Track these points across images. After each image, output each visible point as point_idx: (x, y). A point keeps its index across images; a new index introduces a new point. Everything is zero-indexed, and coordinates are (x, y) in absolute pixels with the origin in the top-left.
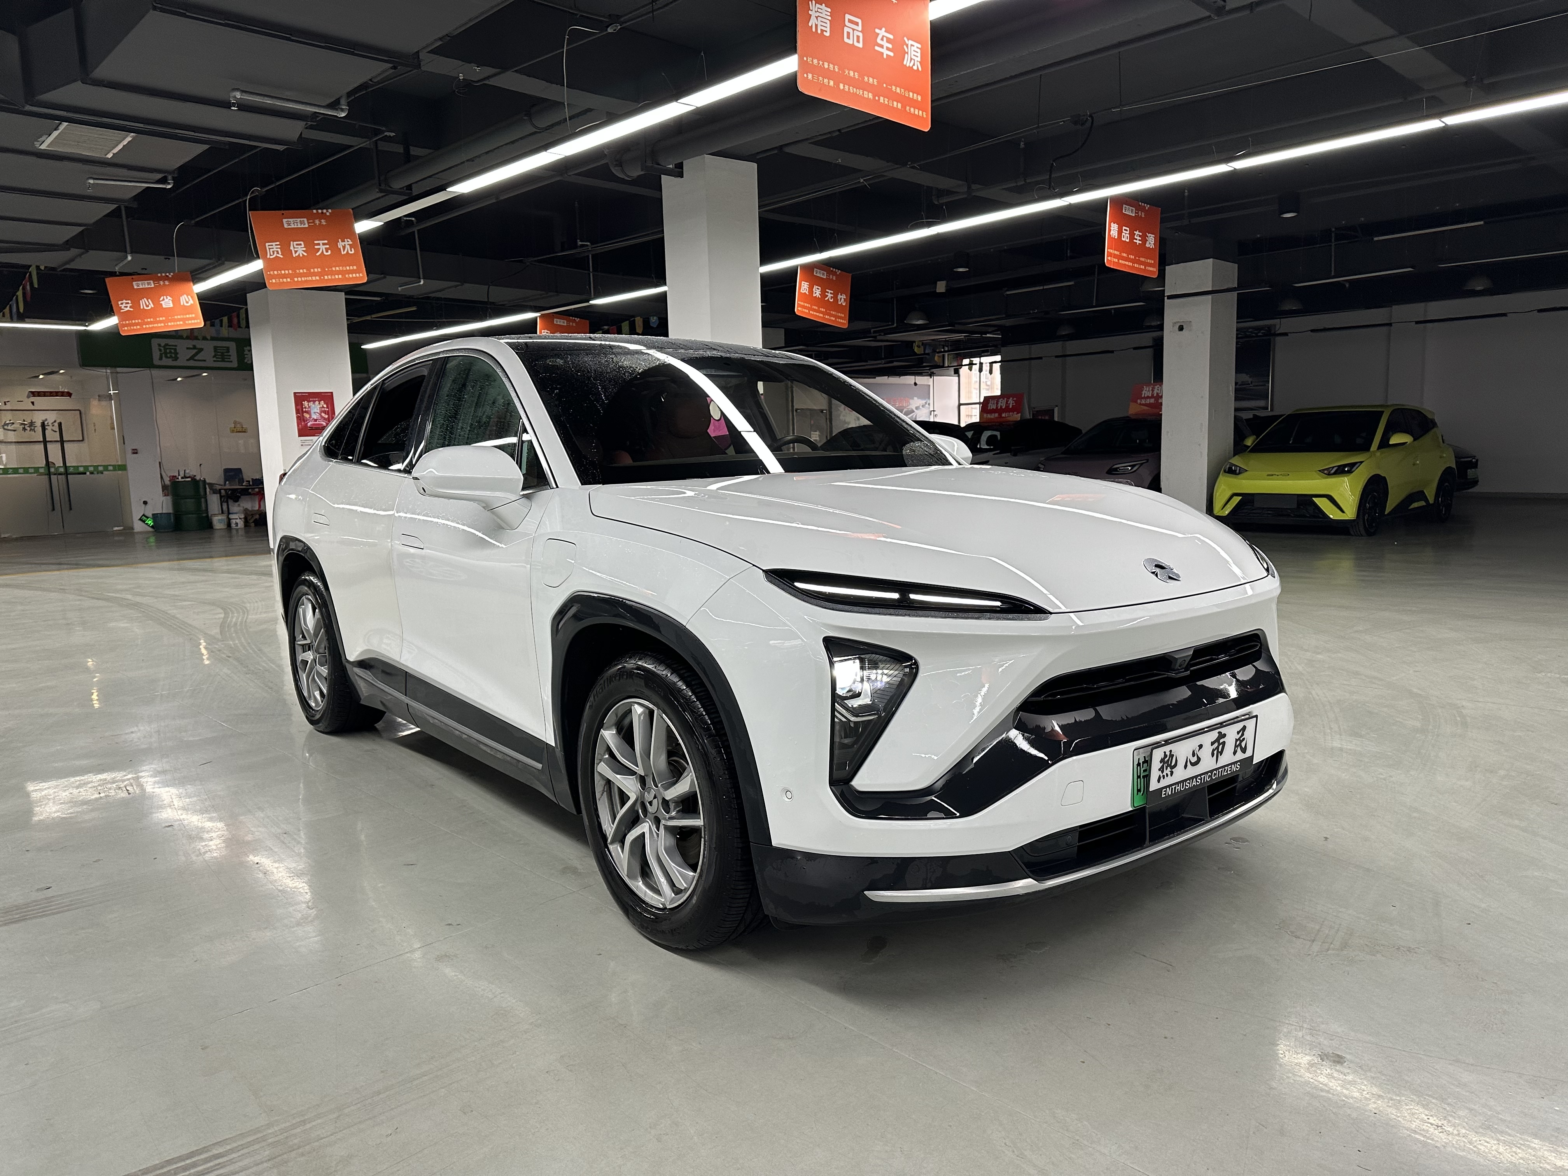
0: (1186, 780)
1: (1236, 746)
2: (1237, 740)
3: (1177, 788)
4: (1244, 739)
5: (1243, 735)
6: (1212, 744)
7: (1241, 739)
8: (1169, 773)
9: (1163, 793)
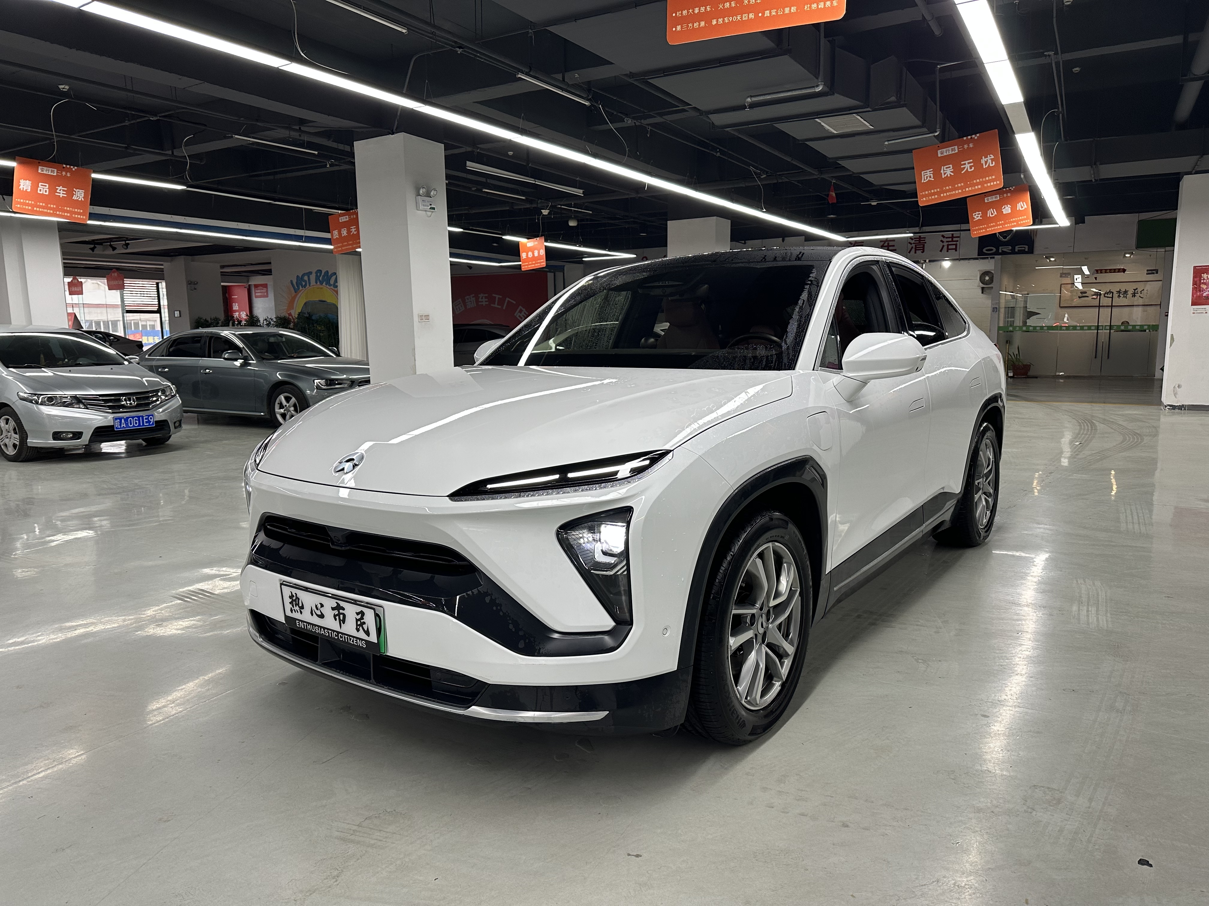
0: (316, 625)
1: (357, 625)
2: (357, 620)
3: (308, 627)
4: (364, 623)
5: (362, 618)
6: (333, 609)
7: (362, 621)
8: (299, 611)
9: (297, 624)
